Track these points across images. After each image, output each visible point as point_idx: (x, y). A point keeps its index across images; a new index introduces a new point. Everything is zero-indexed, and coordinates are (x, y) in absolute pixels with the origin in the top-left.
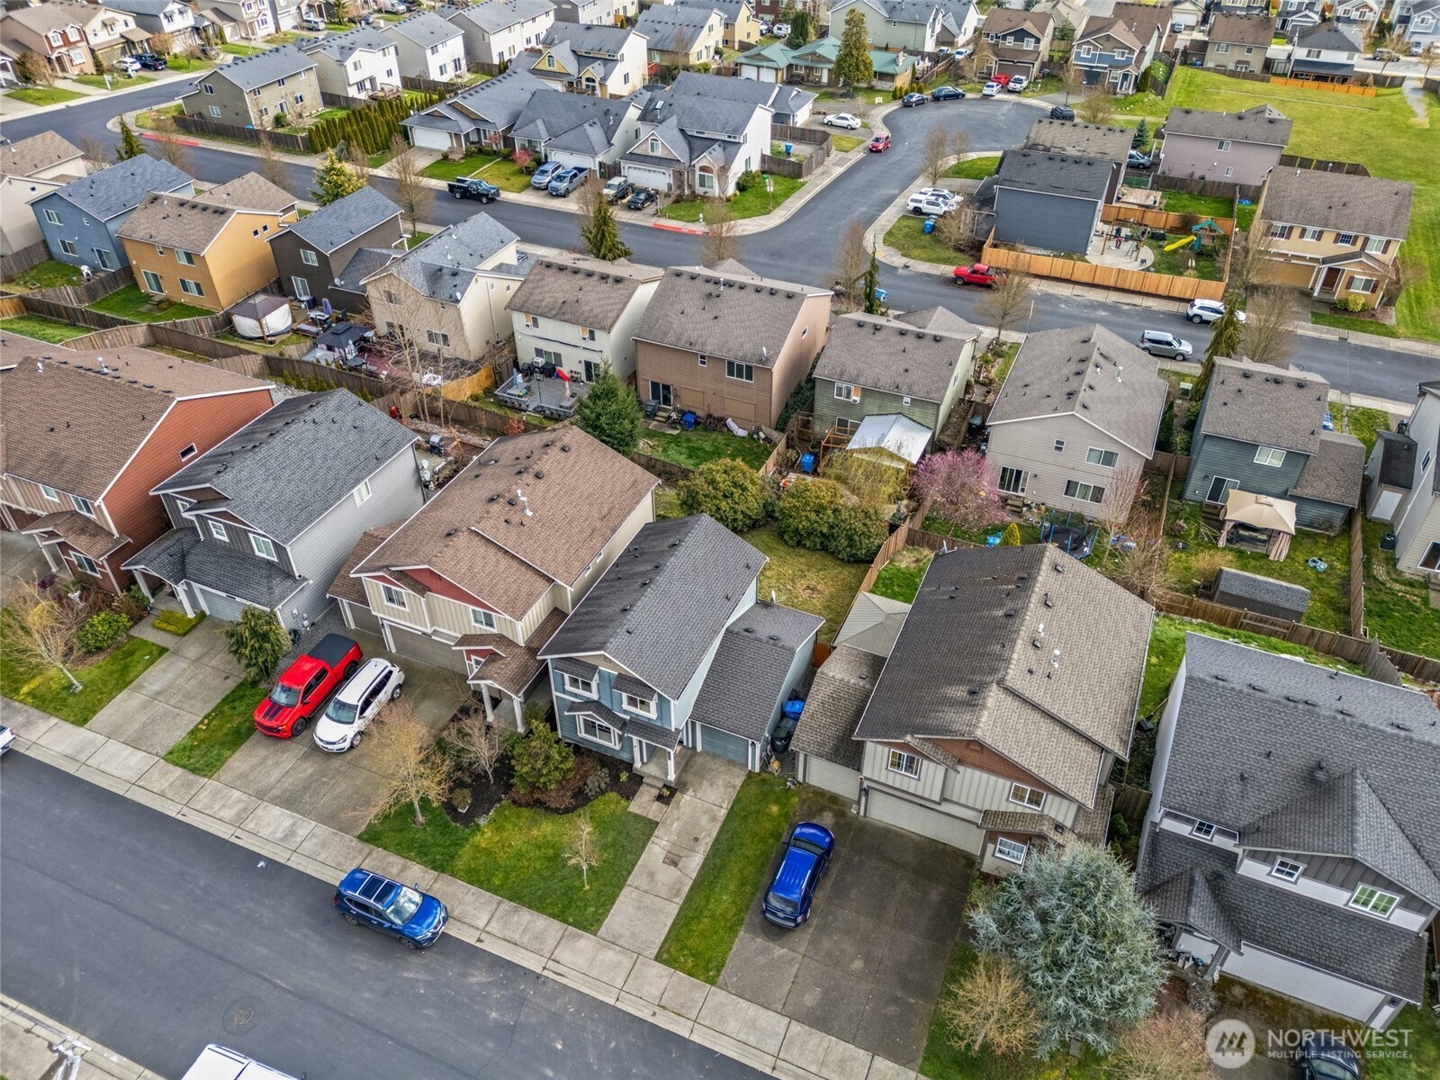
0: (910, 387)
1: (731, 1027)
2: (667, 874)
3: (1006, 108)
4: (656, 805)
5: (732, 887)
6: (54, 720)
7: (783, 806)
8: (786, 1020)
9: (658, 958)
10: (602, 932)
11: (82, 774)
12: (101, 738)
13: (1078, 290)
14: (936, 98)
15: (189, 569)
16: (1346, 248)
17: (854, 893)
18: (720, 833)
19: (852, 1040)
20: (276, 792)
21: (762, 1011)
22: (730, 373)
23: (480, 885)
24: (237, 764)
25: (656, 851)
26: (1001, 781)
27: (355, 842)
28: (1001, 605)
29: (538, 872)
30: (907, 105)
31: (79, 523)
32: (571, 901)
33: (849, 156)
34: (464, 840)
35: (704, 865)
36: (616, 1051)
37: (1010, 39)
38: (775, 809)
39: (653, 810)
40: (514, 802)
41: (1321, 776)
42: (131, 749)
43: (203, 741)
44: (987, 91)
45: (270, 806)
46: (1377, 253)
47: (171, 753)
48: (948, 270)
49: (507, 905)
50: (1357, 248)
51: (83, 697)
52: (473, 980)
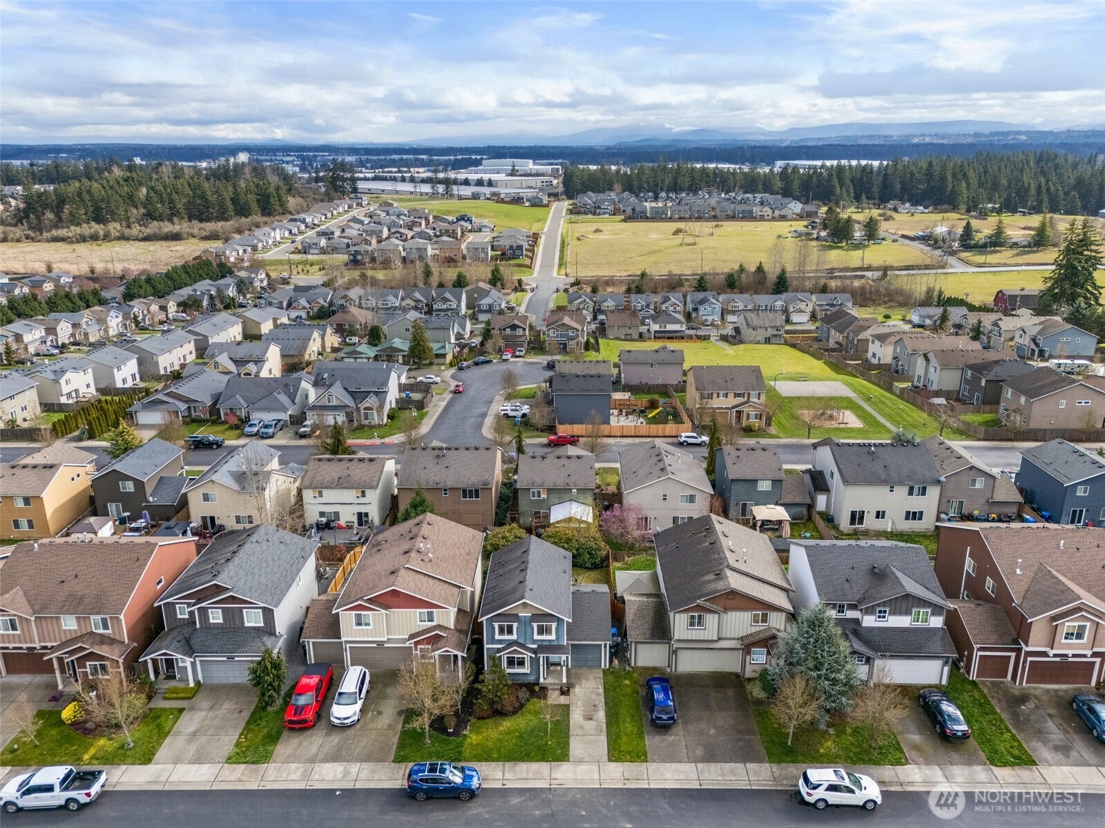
0: (574, 483)
1: (668, 776)
2: (590, 725)
3: (519, 365)
4: (562, 697)
5: (628, 720)
6: (123, 767)
7: (630, 679)
8: (693, 764)
9: (610, 760)
10: (571, 759)
11: (167, 788)
12: (170, 767)
13: (618, 440)
14: (477, 364)
15: (195, 647)
16: (740, 400)
17: (691, 704)
18: (605, 699)
19: (731, 761)
20: (320, 757)
21: (679, 765)
22: (465, 496)
23: (487, 760)
24: (282, 751)
25: (576, 716)
26: (746, 614)
27: (393, 765)
28: (706, 541)
29: (517, 745)
30: (461, 369)
31: (98, 639)
32: (544, 751)
33: (444, 396)
34: (460, 745)
35: (607, 716)
36: (615, 805)
37: (508, 330)
38: (627, 682)
39: (563, 700)
40: (479, 718)
41: (876, 571)
42: (197, 766)
43: (247, 747)
44: (504, 357)
45: (323, 765)
46: (756, 400)
47: (229, 759)
48: (544, 440)
49: (508, 764)
50: (746, 399)
51: (137, 749)
52: (512, 802)
